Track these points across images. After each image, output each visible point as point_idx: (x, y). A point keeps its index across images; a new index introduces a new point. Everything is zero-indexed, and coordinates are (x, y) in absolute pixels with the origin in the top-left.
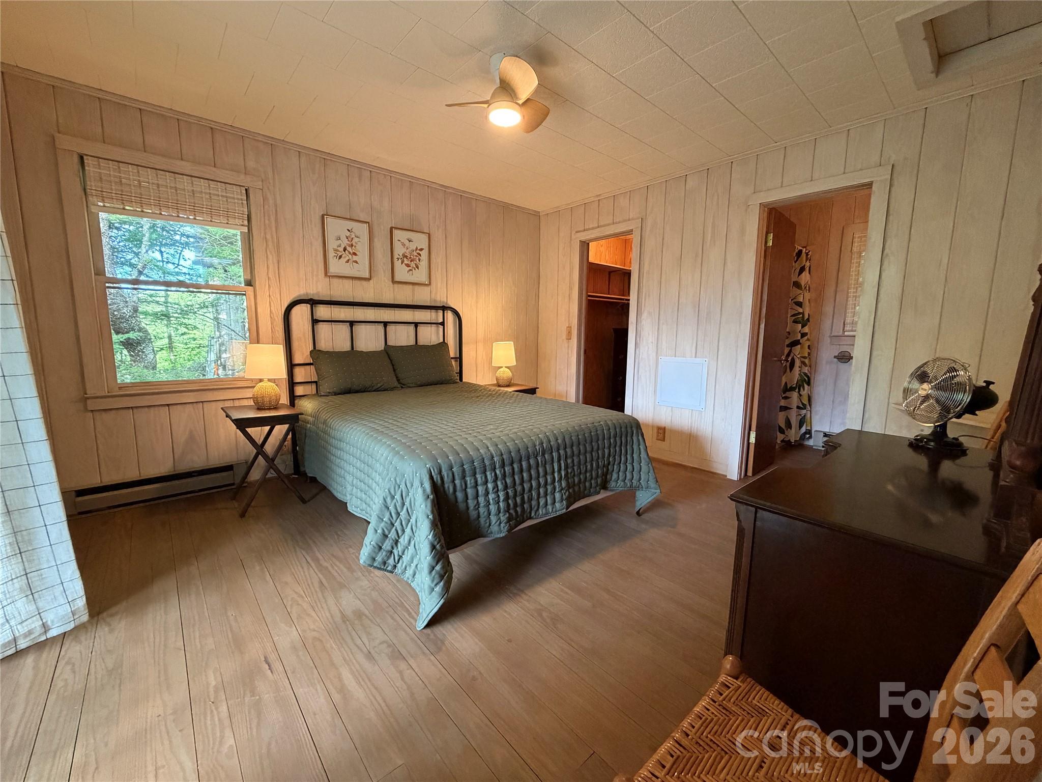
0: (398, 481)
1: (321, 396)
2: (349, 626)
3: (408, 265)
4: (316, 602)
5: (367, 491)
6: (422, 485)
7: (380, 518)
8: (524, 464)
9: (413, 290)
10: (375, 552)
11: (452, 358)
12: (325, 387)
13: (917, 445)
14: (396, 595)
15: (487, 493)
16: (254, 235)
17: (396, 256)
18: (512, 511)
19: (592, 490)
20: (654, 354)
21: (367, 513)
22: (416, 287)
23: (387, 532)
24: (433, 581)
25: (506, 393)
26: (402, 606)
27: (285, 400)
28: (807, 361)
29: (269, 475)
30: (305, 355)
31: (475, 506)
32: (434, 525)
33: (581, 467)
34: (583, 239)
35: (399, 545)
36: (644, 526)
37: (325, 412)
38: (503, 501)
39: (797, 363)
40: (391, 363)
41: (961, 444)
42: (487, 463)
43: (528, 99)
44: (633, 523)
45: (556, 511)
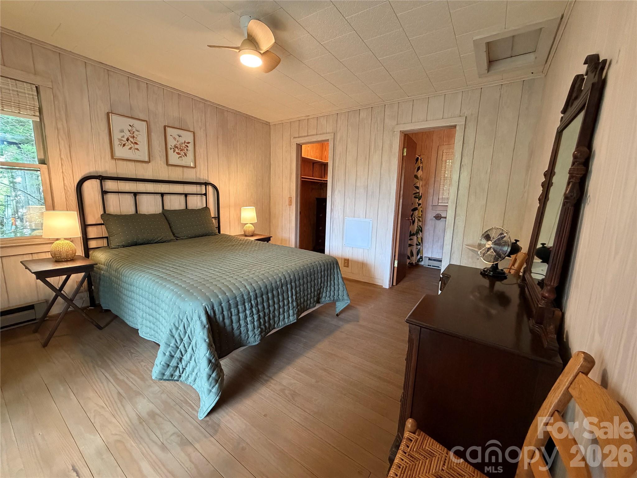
0: (181, 317)
1: (112, 248)
2: (145, 425)
3: (178, 153)
4: (116, 411)
5: (155, 322)
6: (200, 319)
7: (168, 345)
8: (270, 295)
9: (183, 172)
10: (164, 369)
11: (213, 218)
12: (115, 241)
13: (484, 273)
14: (180, 394)
15: (246, 317)
16: (46, 124)
17: (169, 147)
18: (262, 327)
19: (311, 305)
20: (342, 216)
21: (156, 338)
22: (185, 169)
23: (173, 354)
24: (210, 385)
25: (252, 242)
26: (187, 402)
27: (80, 252)
28: (421, 219)
29: (69, 309)
30: (97, 218)
31: (238, 327)
32: (210, 346)
33: (305, 292)
34: (298, 143)
35: (183, 361)
36: (341, 323)
37: (117, 262)
38: (257, 321)
39: (416, 220)
40: (168, 222)
41: (504, 273)
42: (246, 297)
43: (267, 50)
44: (334, 322)
45: (290, 322)
